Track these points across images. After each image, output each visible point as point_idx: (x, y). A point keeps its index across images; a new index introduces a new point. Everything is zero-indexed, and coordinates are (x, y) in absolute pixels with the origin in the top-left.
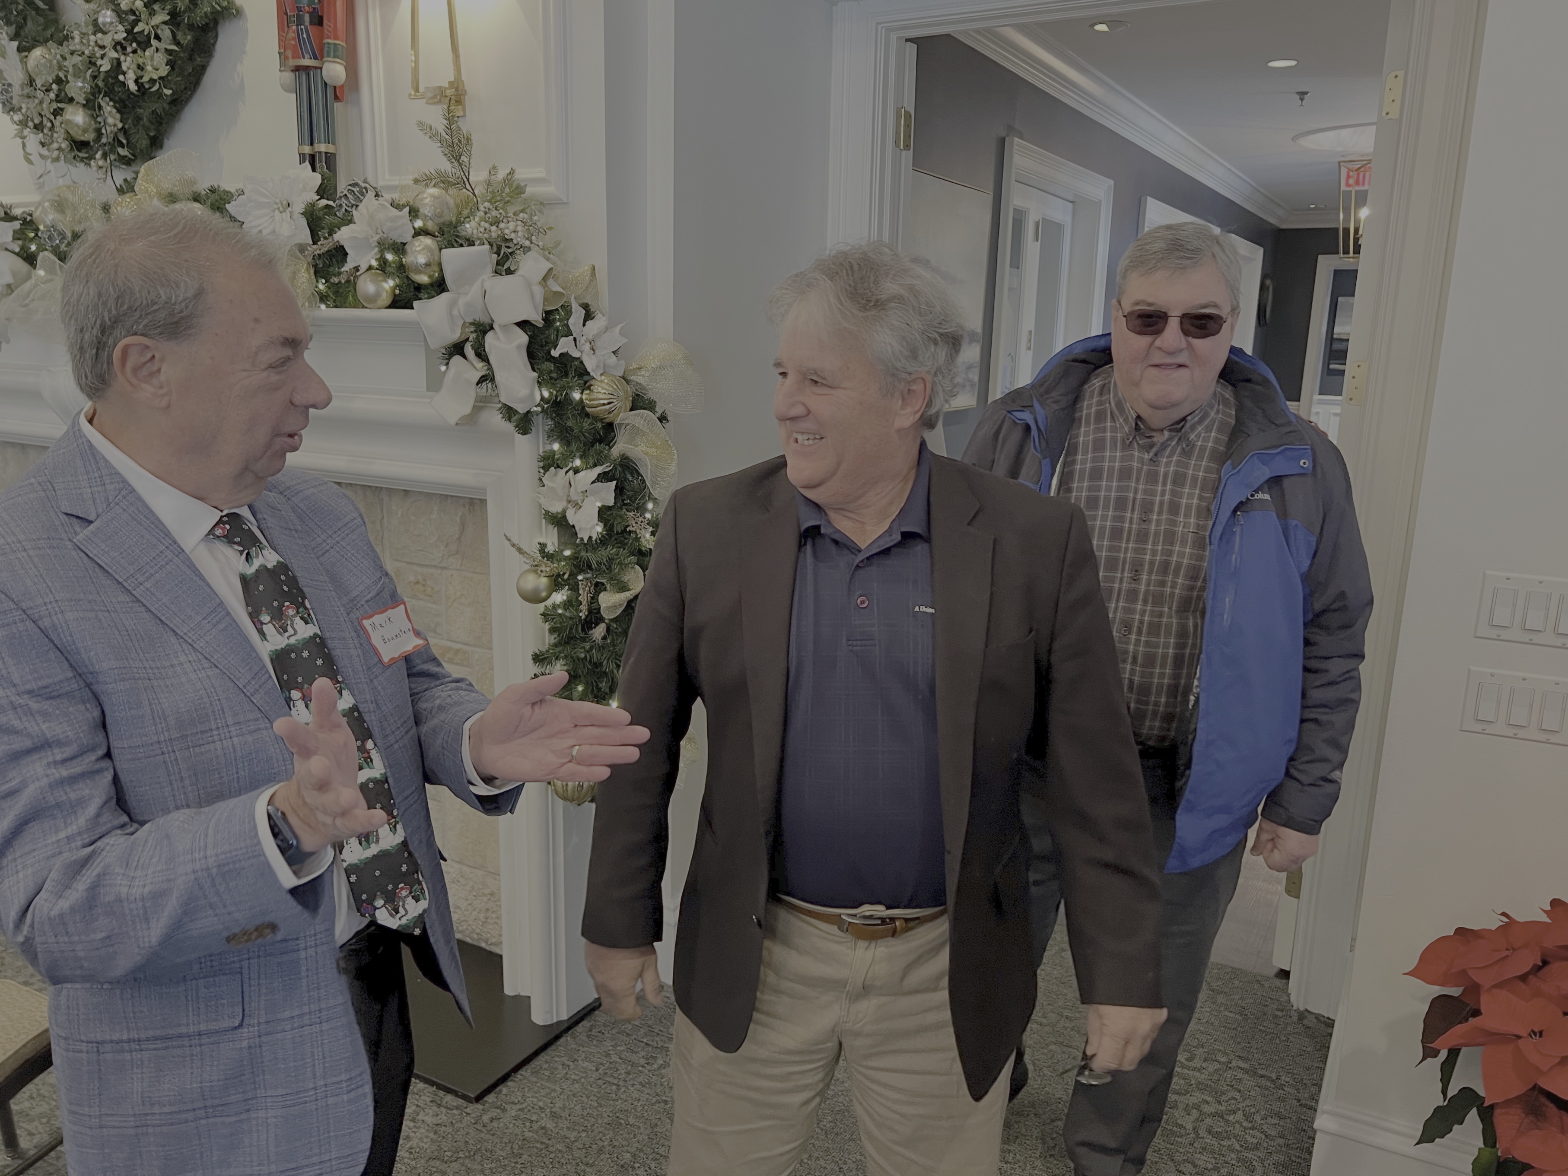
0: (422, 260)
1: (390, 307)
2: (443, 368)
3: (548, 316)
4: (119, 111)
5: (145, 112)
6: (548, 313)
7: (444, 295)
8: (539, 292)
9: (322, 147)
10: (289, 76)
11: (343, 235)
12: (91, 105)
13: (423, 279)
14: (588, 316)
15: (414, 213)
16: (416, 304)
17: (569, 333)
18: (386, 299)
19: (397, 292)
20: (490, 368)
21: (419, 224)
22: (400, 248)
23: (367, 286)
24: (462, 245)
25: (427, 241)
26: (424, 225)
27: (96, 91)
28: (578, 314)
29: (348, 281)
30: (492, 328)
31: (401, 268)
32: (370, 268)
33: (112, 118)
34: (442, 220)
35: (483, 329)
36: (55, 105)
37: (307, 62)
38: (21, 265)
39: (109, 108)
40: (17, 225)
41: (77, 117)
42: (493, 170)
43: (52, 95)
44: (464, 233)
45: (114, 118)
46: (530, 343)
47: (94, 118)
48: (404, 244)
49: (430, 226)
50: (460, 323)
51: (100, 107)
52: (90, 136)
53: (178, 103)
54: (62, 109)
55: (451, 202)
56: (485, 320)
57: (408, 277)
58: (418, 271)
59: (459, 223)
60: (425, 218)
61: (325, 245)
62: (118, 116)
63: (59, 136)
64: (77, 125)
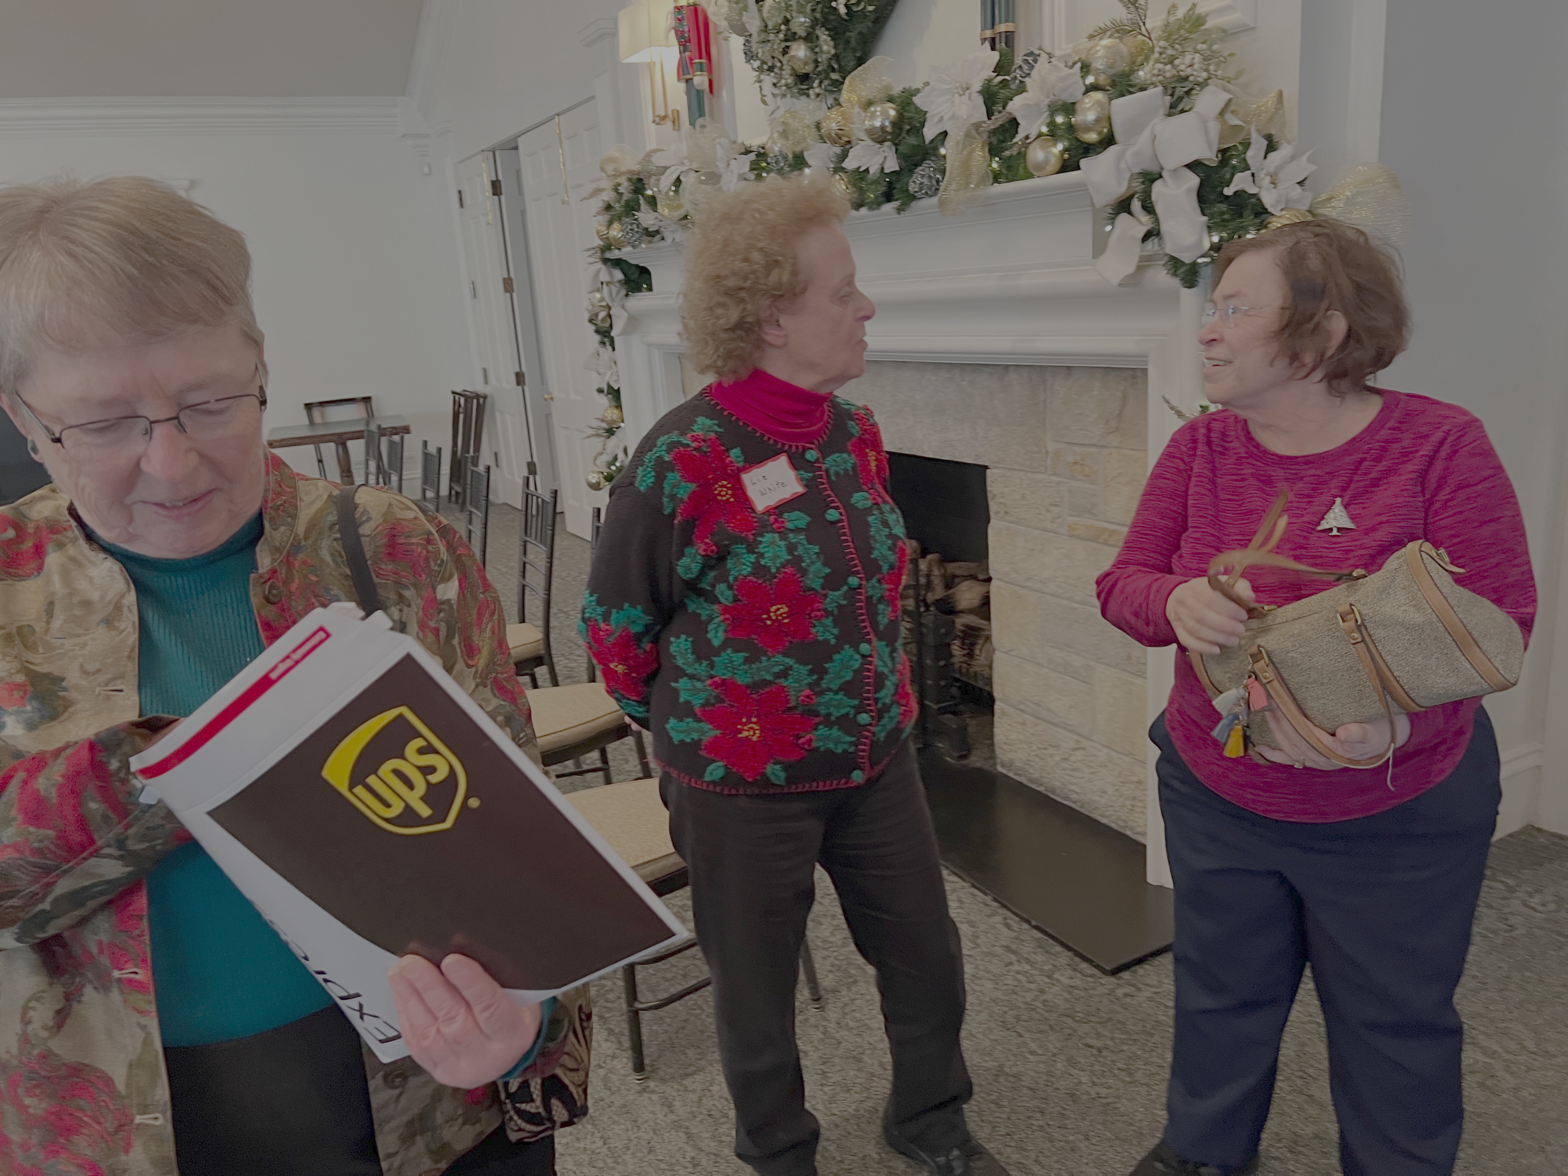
0: (1091, 116)
1: (1058, 173)
2: (1109, 228)
3: (1224, 153)
4: (833, 39)
5: (853, 35)
6: (1223, 151)
7: (1112, 149)
8: (1214, 128)
9: (1002, 28)
11: (1016, 106)
12: (810, 38)
13: (1092, 137)
14: (1271, 147)
15: (1086, 68)
16: (1083, 163)
17: (1247, 168)
18: (1054, 163)
19: (1066, 156)
20: (1157, 221)
21: (1090, 80)
22: (1069, 109)
23: (1037, 154)
24: (1133, 93)
25: (1098, 96)
26: (1096, 79)
27: (815, 23)
28: (1258, 145)
29: (1019, 153)
30: (1161, 176)
31: (1071, 128)
32: (1040, 135)
33: (826, 45)
34: (1113, 72)
35: (1150, 178)
36: (784, 44)
39: (824, 37)
40: (752, 156)
41: (800, 51)
42: (1173, 9)
43: (781, 36)
44: (1137, 81)
45: (828, 45)
46: (1201, 185)
47: (812, 49)
48: (1074, 104)
49: (1103, 80)
50: (1127, 176)
51: (817, 37)
52: (809, 69)
53: (881, 19)
54: (788, 47)
55: (1124, 49)
56: (1154, 168)
57: (1077, 139)
58: (1088, 129)
59: (1133, 71)
60: (1098, 72)
61: (999, 119)
62: (832, 43)
63: (787, 72)
64: (799, 59)
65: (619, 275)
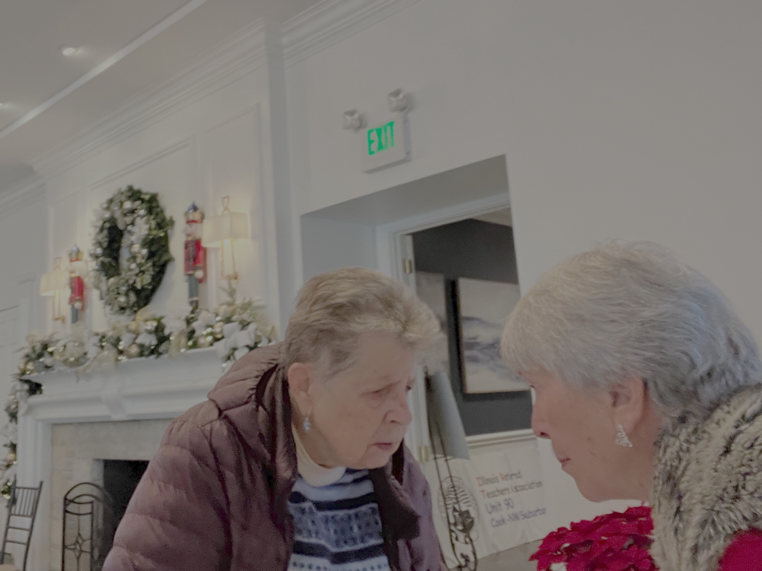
0: (219, 330)
1: (209, 346)
4: (136, 296)
5: (143, 294)
6: (256, 342)
7: (223, 340)
8: (253, 336)
9: (195, 299)
10: (186, 278)
11: (195, 325)
12: (127, 294)
13: (219, 336)
15: (217, 315)
16: (216, 344)
18: (208, 343)
19: (211, 341)
21: (218, 318)
22: (213, 327)
23: (202, 341)
24: (231, 323)
25: (221, 323)
27: (128, 290)
29: (197, 340)
30: (237, 349)
31: (213, 333)
32: (203, 335)
33: (133, 297)
34: (225, 316)
35: (235, 349)
36: (116, 296)
37: (191, 272)
38: (99, 350)
39: (132, 295)
40: (99, 337)
41: (122, 299)
42: (245, 299)
43: (115, 293)
44: (232, 320)
47: (127, 299)
48: (214, 325)
49: (222, 319)
50: (228, 349)
51: (129, 295)
52: (125, 305)
53: (153, 290)
54: (118, 297)
55: (229, 310)
56: (235, 346)
57: (215, 336)
58: (218, 334)
59: (231, 317)
60: (221, 316)
61: (190, 329)
63: (116, 306)
64: (122, 302)
65: (26, 387)
